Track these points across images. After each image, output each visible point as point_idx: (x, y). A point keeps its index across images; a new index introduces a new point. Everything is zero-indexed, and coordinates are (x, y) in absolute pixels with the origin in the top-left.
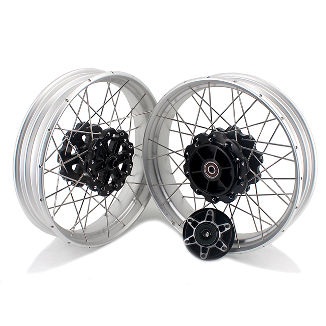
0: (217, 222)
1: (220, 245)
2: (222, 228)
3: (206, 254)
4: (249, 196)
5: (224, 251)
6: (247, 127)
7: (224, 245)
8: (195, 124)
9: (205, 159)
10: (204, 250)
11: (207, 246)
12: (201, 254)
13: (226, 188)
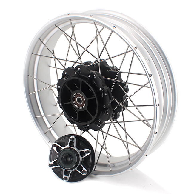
0: (79, 147)
1: (80, 168)
2: (83, 154)
3: (68, 177)
4: (118, 123)
5: (84, 174)
6: (110, 58)
7: (84, 169)
8: (65, 59)
9: (73, 91)
10: (67, 173)
11: (69, 170)
12: (64, 176)
13: (92, 117)
